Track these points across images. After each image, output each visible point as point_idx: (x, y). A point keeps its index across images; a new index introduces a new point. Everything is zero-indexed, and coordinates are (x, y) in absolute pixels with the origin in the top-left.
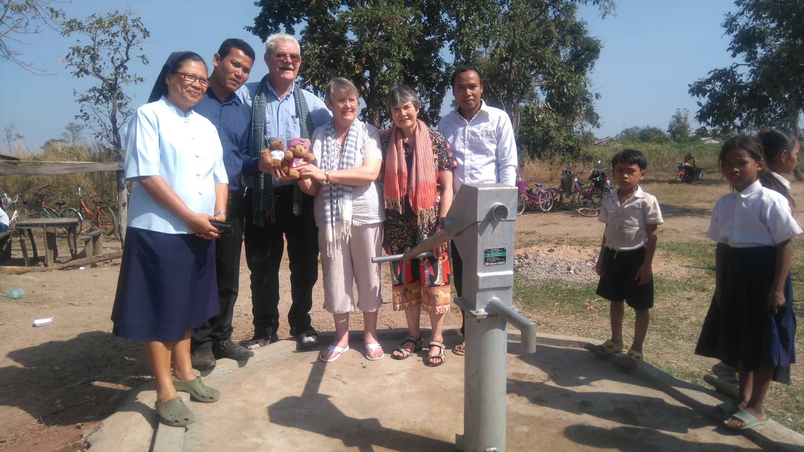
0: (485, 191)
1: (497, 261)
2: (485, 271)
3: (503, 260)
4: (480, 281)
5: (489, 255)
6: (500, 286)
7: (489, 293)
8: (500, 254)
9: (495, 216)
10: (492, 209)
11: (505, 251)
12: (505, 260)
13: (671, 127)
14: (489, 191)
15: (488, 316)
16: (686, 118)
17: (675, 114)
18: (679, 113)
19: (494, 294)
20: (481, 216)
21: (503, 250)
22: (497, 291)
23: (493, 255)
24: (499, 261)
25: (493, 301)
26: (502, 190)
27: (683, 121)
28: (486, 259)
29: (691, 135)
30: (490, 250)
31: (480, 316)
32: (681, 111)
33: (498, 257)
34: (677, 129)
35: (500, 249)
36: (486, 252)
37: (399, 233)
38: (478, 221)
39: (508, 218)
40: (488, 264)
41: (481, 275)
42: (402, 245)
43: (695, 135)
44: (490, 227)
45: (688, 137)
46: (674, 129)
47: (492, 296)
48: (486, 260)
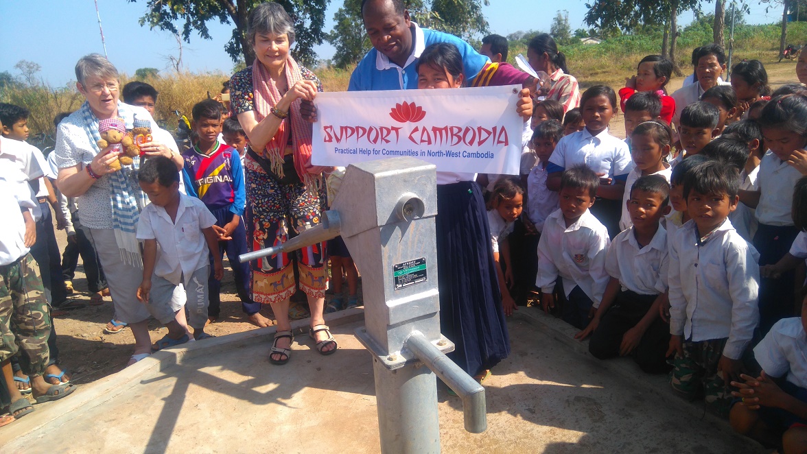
0: (385, 178)
1: (413, 280)
2: (396, 296)
3: (422, 277)
4: (391, 312)
5: (400, 272)
6: (422, 314)
7: (406, 325)
8: (417, 269)
9: (405, 213)
10: (400, 204)
11: (424, 262)
12: (425, 275)
13: (553, 29)
14: (393, 177)
15: (407, 362)
16: (566, 20)
17: (556, 16)
18: (560, 15)
19: (413, 327)
20: (383, 218)
21: (422, 262)
22: (416, 322)
23: (407, 271)
24: (417, 278)
25: (412, 337)
26: (411, 174)
27: (563, 22)
28: (396, 279)
29: (571, 37)
30: (401, 265)
31: (396, 365)
32: (562, 12)
33: (415, 273)
34: (558, 31)
35: (417, 261)
36: (396, 269)
37: (269, 204)
38: (379, 225)
39: (424, 215)
40: (401, 286)
41: (391, 303)
42: (275, 219)
43: (574, 36)
44: (397, 231)
45: (569, 39)
46: (555, 32)
47: (411, 330)
48: (397, 281)
